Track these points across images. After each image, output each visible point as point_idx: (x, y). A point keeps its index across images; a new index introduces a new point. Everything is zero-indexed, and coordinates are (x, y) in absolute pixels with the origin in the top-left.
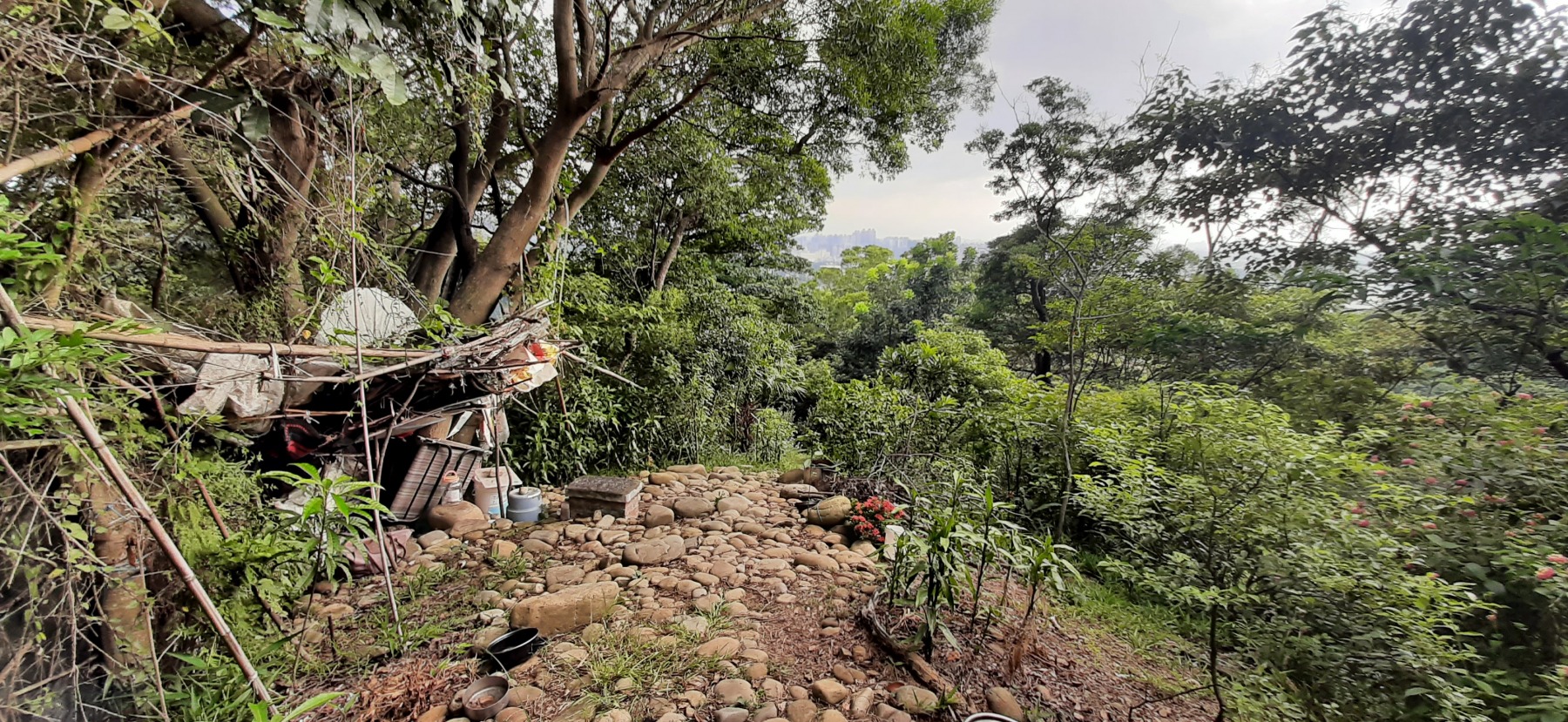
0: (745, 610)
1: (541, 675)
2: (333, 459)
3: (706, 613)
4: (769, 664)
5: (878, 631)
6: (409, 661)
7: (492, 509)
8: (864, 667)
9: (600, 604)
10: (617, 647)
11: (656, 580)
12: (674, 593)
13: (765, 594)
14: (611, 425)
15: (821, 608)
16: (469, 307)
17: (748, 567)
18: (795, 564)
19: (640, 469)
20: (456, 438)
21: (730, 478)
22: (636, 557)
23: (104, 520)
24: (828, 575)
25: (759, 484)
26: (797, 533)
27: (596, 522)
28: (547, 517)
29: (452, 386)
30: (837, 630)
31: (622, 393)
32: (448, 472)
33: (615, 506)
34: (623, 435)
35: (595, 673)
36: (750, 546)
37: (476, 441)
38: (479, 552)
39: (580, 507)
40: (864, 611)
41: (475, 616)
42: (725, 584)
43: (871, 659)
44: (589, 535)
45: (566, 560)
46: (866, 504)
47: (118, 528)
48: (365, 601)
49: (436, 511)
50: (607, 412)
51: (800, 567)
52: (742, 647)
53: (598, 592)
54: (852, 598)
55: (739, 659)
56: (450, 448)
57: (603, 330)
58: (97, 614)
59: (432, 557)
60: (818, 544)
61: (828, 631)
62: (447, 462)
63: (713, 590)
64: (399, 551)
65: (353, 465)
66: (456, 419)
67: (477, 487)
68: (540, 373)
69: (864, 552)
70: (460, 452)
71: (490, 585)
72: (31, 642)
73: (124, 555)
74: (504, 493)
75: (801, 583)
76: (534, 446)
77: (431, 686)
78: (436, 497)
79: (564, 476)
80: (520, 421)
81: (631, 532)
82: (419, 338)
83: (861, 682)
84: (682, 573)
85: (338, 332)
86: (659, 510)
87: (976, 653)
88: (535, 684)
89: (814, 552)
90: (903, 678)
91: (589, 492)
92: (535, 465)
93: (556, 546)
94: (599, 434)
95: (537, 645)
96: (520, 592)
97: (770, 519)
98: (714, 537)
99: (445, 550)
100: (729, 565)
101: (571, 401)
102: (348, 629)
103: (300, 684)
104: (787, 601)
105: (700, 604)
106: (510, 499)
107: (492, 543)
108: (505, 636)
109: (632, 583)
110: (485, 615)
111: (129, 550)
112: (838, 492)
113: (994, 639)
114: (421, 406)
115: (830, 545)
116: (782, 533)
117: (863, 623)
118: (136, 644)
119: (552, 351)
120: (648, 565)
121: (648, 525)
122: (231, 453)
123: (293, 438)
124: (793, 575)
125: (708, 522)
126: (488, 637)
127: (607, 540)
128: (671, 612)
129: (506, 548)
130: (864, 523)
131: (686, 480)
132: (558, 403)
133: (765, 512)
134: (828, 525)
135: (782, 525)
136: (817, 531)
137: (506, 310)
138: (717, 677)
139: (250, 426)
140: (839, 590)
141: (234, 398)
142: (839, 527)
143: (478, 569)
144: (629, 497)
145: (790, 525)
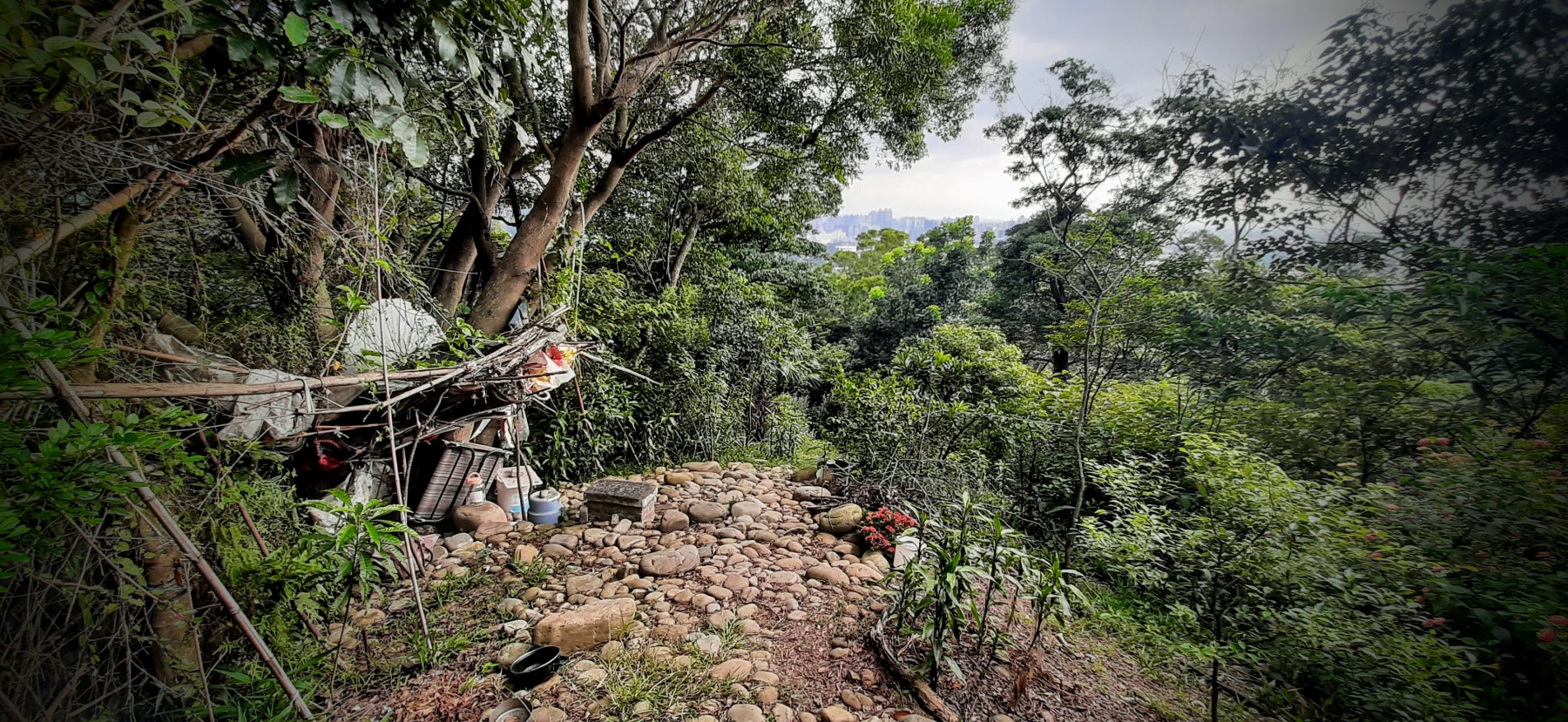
0: (757, 629)
1: (563, 696)
2: (362, 464)
3: (720, 631)
4: (779, 687)
5: (886, 655)
6: (438, 672)
7: (514, 508)
8: (873, 692)
9: (618, 622)
10: (634, 667)
11: (671, 594)
12: (690, 607)
13: (777, 610)
14: (628, 423)
15: (831, 626)
16: (489, 313)
17: (761, 580)
18: (807, 577)
19: (656, 464)
20: (478, 440)
21: (744, 477)
22: (652, 569)
23: (153, 546)
24: (839, 590)
25: (771, 483)
26: (809, 541)
27: (614, 526)
28: (566, 519)
29: (474, 397)
30: (846, 651)
31: (639, 390)
32: (471, 473)
33: (631, 510)
34: (639, 434)
35: (613, 696)
36: (763, 556)
37: (498, 442)
38: (502, 555)
39: (598, 511)
40: (873, 632)
41: (499, 627)
42: (738, 598)
43: (879, 684)
44: (607, 540)
45: (586, 566)
46: (878, 514)
47: (165, 552)
48: (396, 605)
49: (461, 512)
50: (623, 409)
51: (811, 582)
52: (754, 669)
53: (615, 610)
54: (861, 616)
55: (750, 681)
56: (473, 451)
57: (619, 327)
58: (148, 633)
59: (457, 561)
60: (830, 554)
61: (838, 652)
62: (471, 464)
63: (726, 605)
64: (426, 556)
65: (381, 467)
66: (477, 425)
67: (499, 486)
68: (558, 373)
69: (874, 565)
70: (482, 454)
71: (513, 592)
72: (85, 664)
73: (172, 577)
74: (525, 493)
75: (812, 598)
76: (553, 443)
77: (459, 705)
78: (461, 498)
79: (582, 471)
80: (539, 419)
81: (648, 537)
82: (442, 352)
83: (868, 708)
84: (697, 586)
85: (365, 353)
86: (674, 515)
87: (982, 677)
88: (557, 705)
89: (826, 563)
90: (910, 705)
91: (607, 496)
92: (554, 462)
93: (575, 550)
94: (616, 429)
95: (556, 666)
96: (542, 602)
97: (783, 525)
98: (730, 546)
99: (470, 554)
100: (741, 577)
101: (589, 399)
102: (380, 635)
103: (338, 693)
104: (798, 618)
105: (715, 620)
106: (531, 502)
107: (514, 547)
108: (528, 654)
109: (649, 597)
110: (509, 627)
111: (176, 572)
112: (850, 499)
113: (1000, 661)
114: (445, 417)
115: (841, 555)
116: (793, 541)
117: (872, 645)
118: (185, 661)
119: (570, 352)
120: (663, 576)
121: (664, 530)
122: (267, 469)
123: (324, 452)
124: (804, 590)
125: (723, 529)
126: (514, 653)
127: (624, 545)
128: (685, 629)
129: (528, 553)
130: (875, 534)
131: (700, 480)
132: (575, 403)
133: (777, 516)
134: (839, 533)
135: (795, 532)
136: (829, 539)
137: (525, 315)
138: (729, 701)
139: (284, 444)
140: (850, 608)
141: (269, 422)
142: (850, 536)
143: (501, 575)
144: (645, 502)
145: (802, 532)
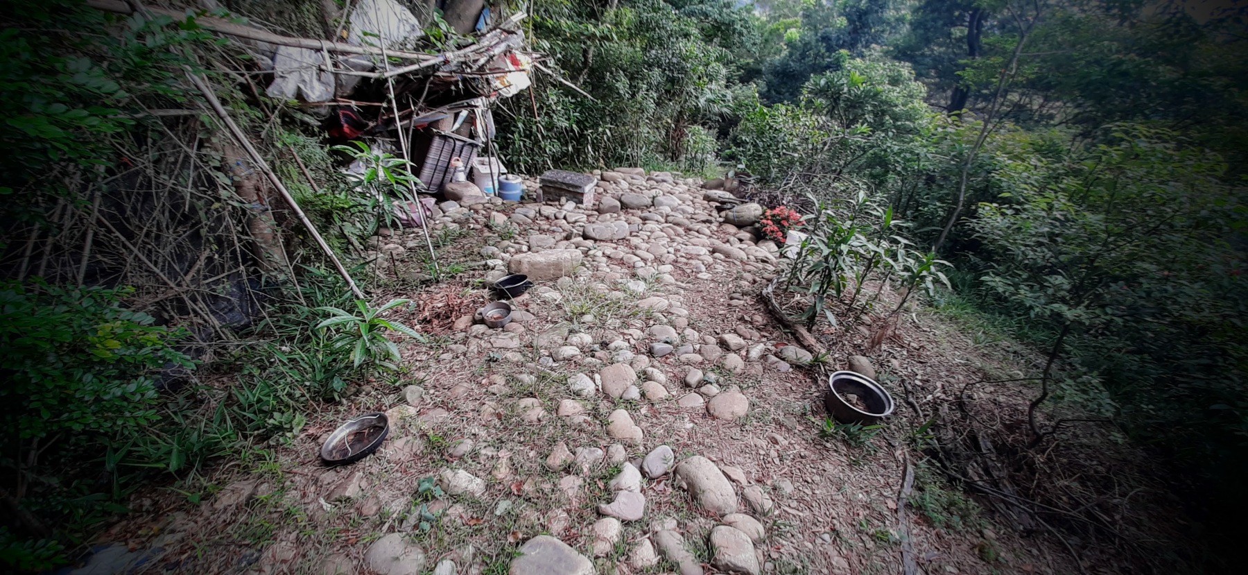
0: (673, 281)
1: (532, 306)
2: (375, 141)
3: (645, 280)
4: (689, 318)
5: (774, 307)
6: (444, 286)
7: (487, 189)
8: (758, 329)
9: (569, 264)
10: (581, 294)
11: (608, 252)
12: (621, 262)
13: (689, 271)
14: (572, 130)
15: (730, 286)
16: (459, 17)
17: (677, 250)
18: (713, 252)
19: (593, 168)
20: (458, 131)
21: (664, 181)
22: (593, 235)
23: (238, 172)
24: (738, 263)
25: (686, 187)
26: (715, 229)
27: (561, 206)
28: (525, 198)
29: (453, 88)
30: (742, 302)
31: (580, 104)
32: (455, 158)
33: (577, 197)
34: (580, 139)
35: (567, 309)
36: (679, 235)
37: (472, 136)
38: (482, 220)
39: (550, 193)
40: (764, 292)
41: (483, 262)
42: (659, 260)
43: (765, 325)
44: (558, 215)
45: (541, 231)
46: (775, 212)
47: (248, 179)
48: (411, 244)
49: (449, 187)
50: (568, 119)
51: (717, 255)
52: (670, 305)
53: (567, 255)
54: (755, 282)
55: (667, 312)
56: (455, 140)
57: (566, 45)
58: (247, 235)
59: (450, 219)
60: (732, 239)
61: (734, 302)
62: (453, 150)
63: (649, 264)
64: (428, 213)
65: (389, 146)
66: (456, 116)
67: (475, 171)
68: (517, 81)
69: (767, 249)
70: (461, 143)
71: (491, 242)
73: (256, 198)
74: (495, 178)
75: (717, 266)
76: (514, 143)
77: (461, 303)
78: (448, 176)
79: (536, 169)
80: (503, 122)
81: (588, 216)
82: (425, 44)
83: (756, 339)
84: (626, 249)
85: (365, 34)
86: (608, 201)
87: (847, 331)
88: (528, 311)
89: (728, 245)
90: (788, 340)
91: (556, 182)
92: (515, 158)
93: (534, 220)
94: (563, 136)
95: (528, 286)
96: (512, 250)
97: (694, 216)
98: (651, 225)
99: (458, 216)
100: (662, 246)
101: (541, 108)
102: (402, 261)
103: (379, 291)
104: (705, 277)
105: (640, 272)
106: (500, 182)
107: (489, 213)
108: (506, 278)
109: (591, 252)
110: (490, 262)
111: (258, 194)
112: (751, 200)
113: (863, 324)
114: (433, 103)
115: (741, 240)
116: (704, 228)
117: (762, 300)
118: (276, 256)
119: (526, 61)
120: (601, 241)
121: (600, 211)
122: (307, 130)
123: (347, 122)
124: (710, 260)
125: (646, 214)
126: (497, 276)
127: (570, 220)
128: (618, 275)
129: (499, 219)
130: (771, 226)
131: (629, 179)
132: (530, 109)
133: (690, 210)
134: (740, 225)
135: (704, 222)
136: (732, 229)
137: (489, 21)
138: (652, 322)
139: (316, 110)
140: (746, 275)
141: (302, 86)
142: (749, 228)
143: (482, 231)
144: (587, 189)
145: (710, 222)
